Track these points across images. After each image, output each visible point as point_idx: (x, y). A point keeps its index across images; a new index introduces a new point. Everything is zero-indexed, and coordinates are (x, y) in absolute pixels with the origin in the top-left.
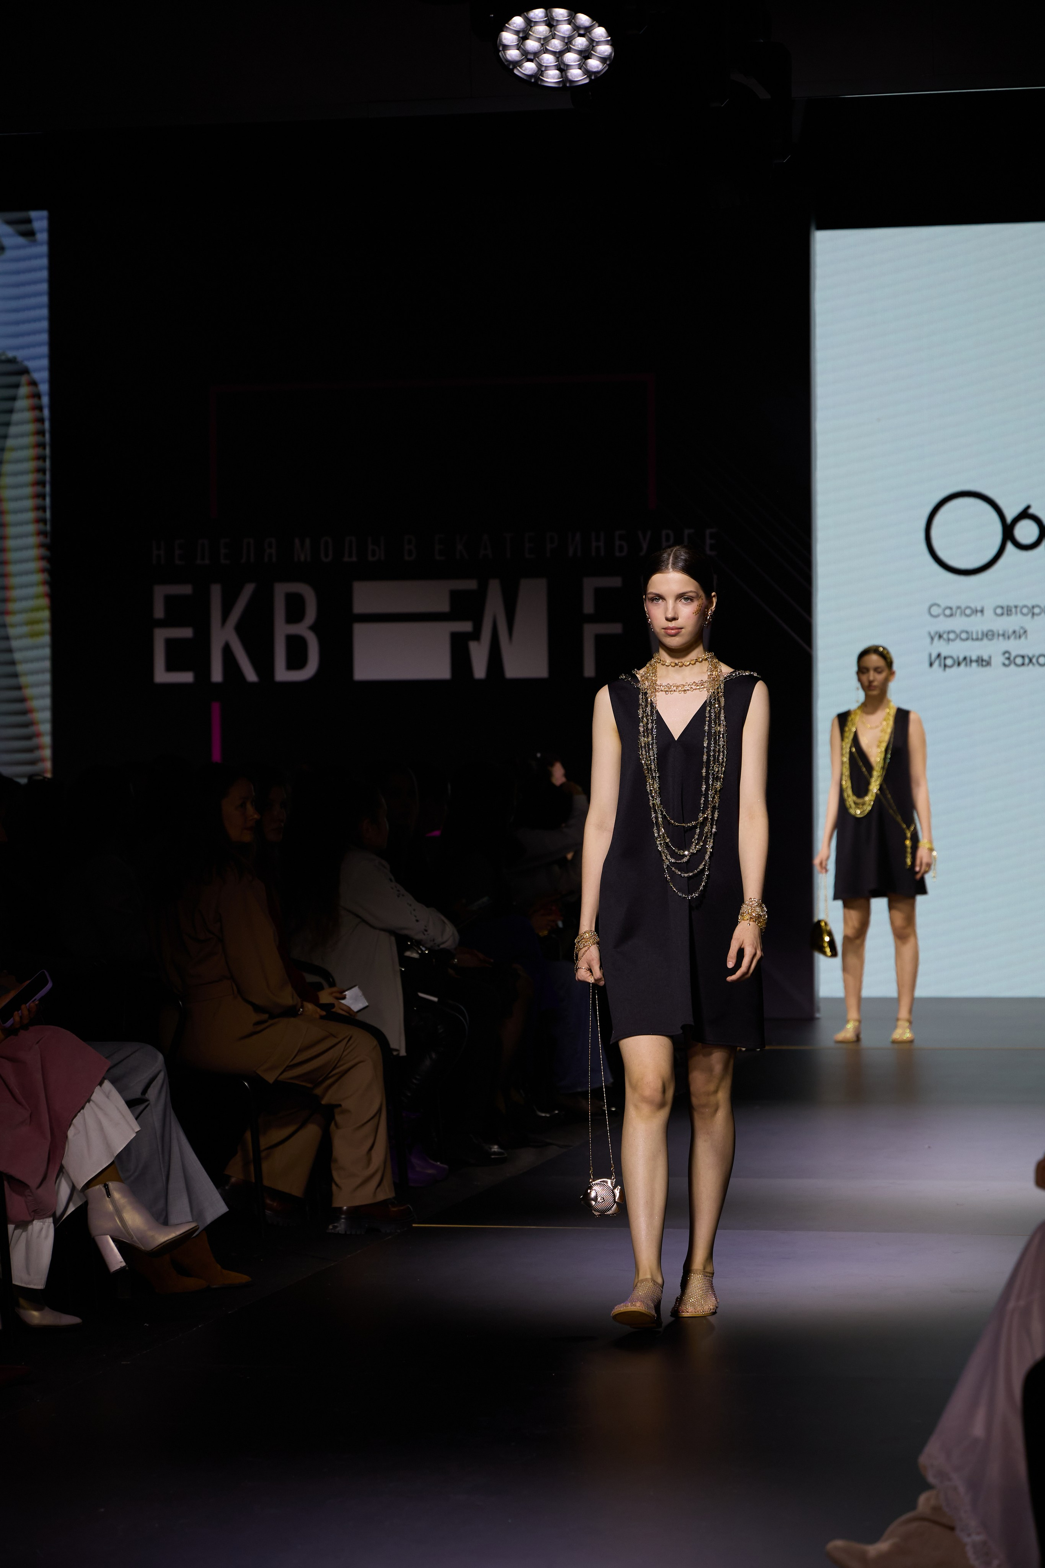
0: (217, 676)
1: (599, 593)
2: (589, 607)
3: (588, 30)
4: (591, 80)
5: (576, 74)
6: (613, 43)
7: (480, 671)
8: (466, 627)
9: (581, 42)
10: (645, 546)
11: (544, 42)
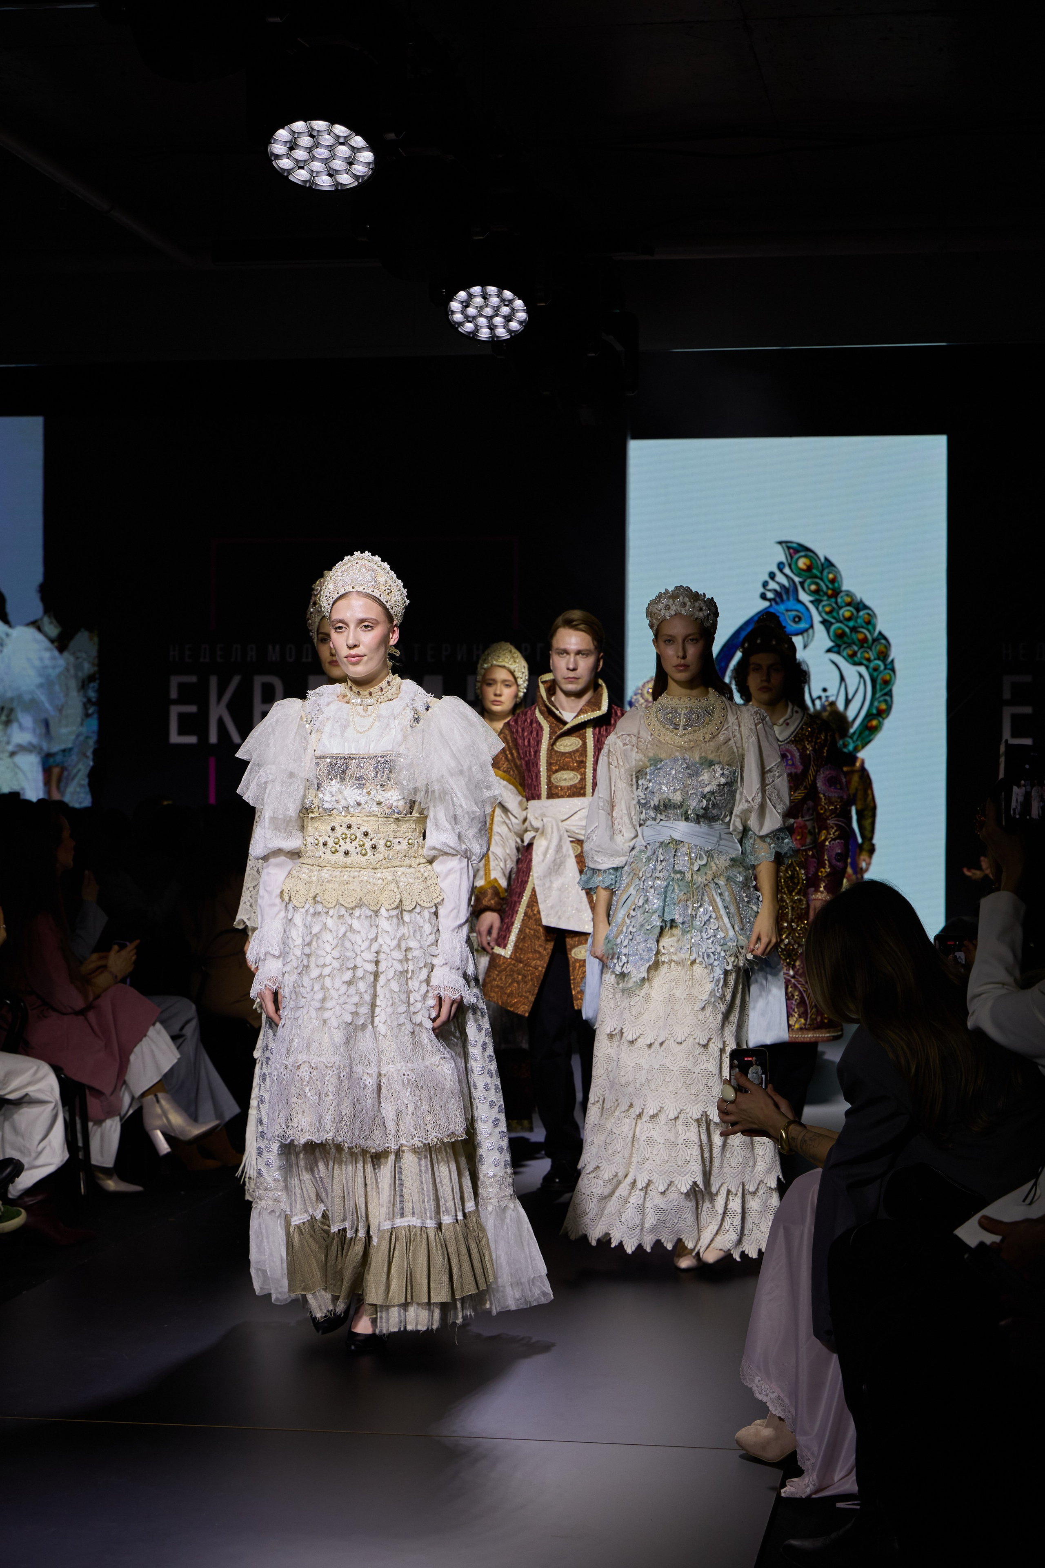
0: (213, 739)
3: (511, 301)
4: (511, 336)
5: (501, 332)
6: (528, 311)
9: (505, 310)
11: (480, 309)
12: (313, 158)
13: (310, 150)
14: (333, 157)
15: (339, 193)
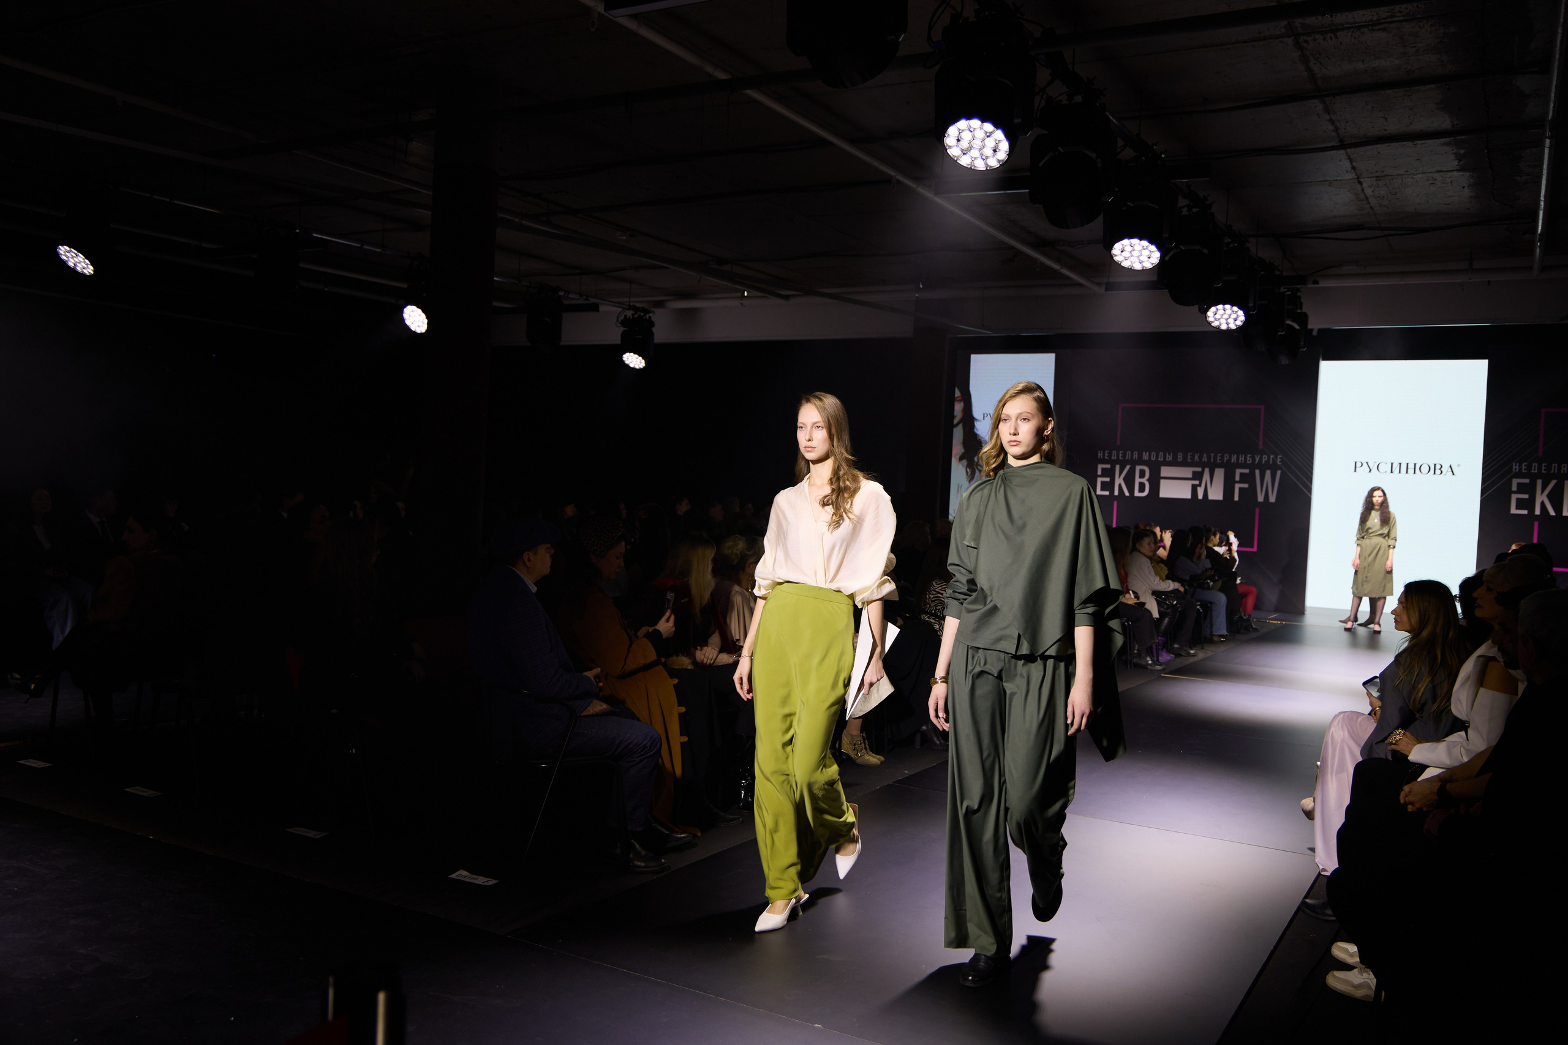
0: (1116, 493)
1: (1241, 474)
2: (1237, 478)
3: (1236, 312)
4: (1237, 328)
5: (1232, 326)
6: (1245, 316)
7: (1200, 496)
8: (1197, 482)
9: (1234, 316)
10: (1257, 460)
11: (1222, 315)
12: (1132, 256)
13: (1131, 252)
14: (1141, 255)
15: (1144, 271)
